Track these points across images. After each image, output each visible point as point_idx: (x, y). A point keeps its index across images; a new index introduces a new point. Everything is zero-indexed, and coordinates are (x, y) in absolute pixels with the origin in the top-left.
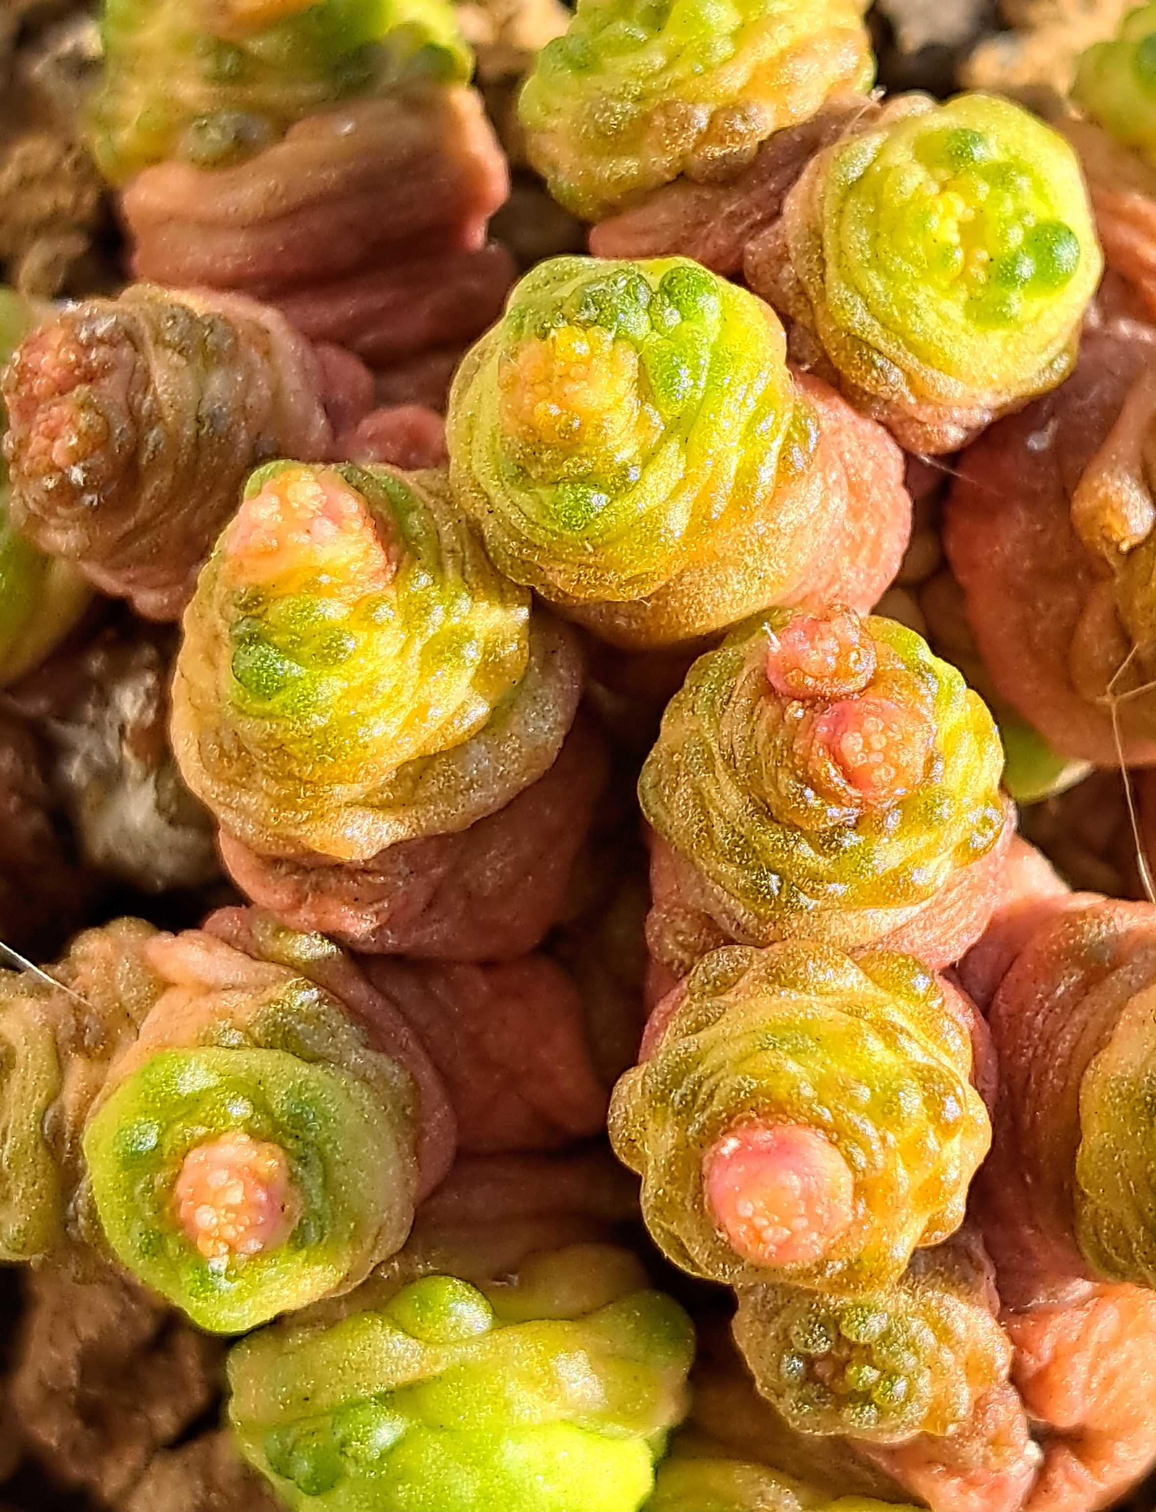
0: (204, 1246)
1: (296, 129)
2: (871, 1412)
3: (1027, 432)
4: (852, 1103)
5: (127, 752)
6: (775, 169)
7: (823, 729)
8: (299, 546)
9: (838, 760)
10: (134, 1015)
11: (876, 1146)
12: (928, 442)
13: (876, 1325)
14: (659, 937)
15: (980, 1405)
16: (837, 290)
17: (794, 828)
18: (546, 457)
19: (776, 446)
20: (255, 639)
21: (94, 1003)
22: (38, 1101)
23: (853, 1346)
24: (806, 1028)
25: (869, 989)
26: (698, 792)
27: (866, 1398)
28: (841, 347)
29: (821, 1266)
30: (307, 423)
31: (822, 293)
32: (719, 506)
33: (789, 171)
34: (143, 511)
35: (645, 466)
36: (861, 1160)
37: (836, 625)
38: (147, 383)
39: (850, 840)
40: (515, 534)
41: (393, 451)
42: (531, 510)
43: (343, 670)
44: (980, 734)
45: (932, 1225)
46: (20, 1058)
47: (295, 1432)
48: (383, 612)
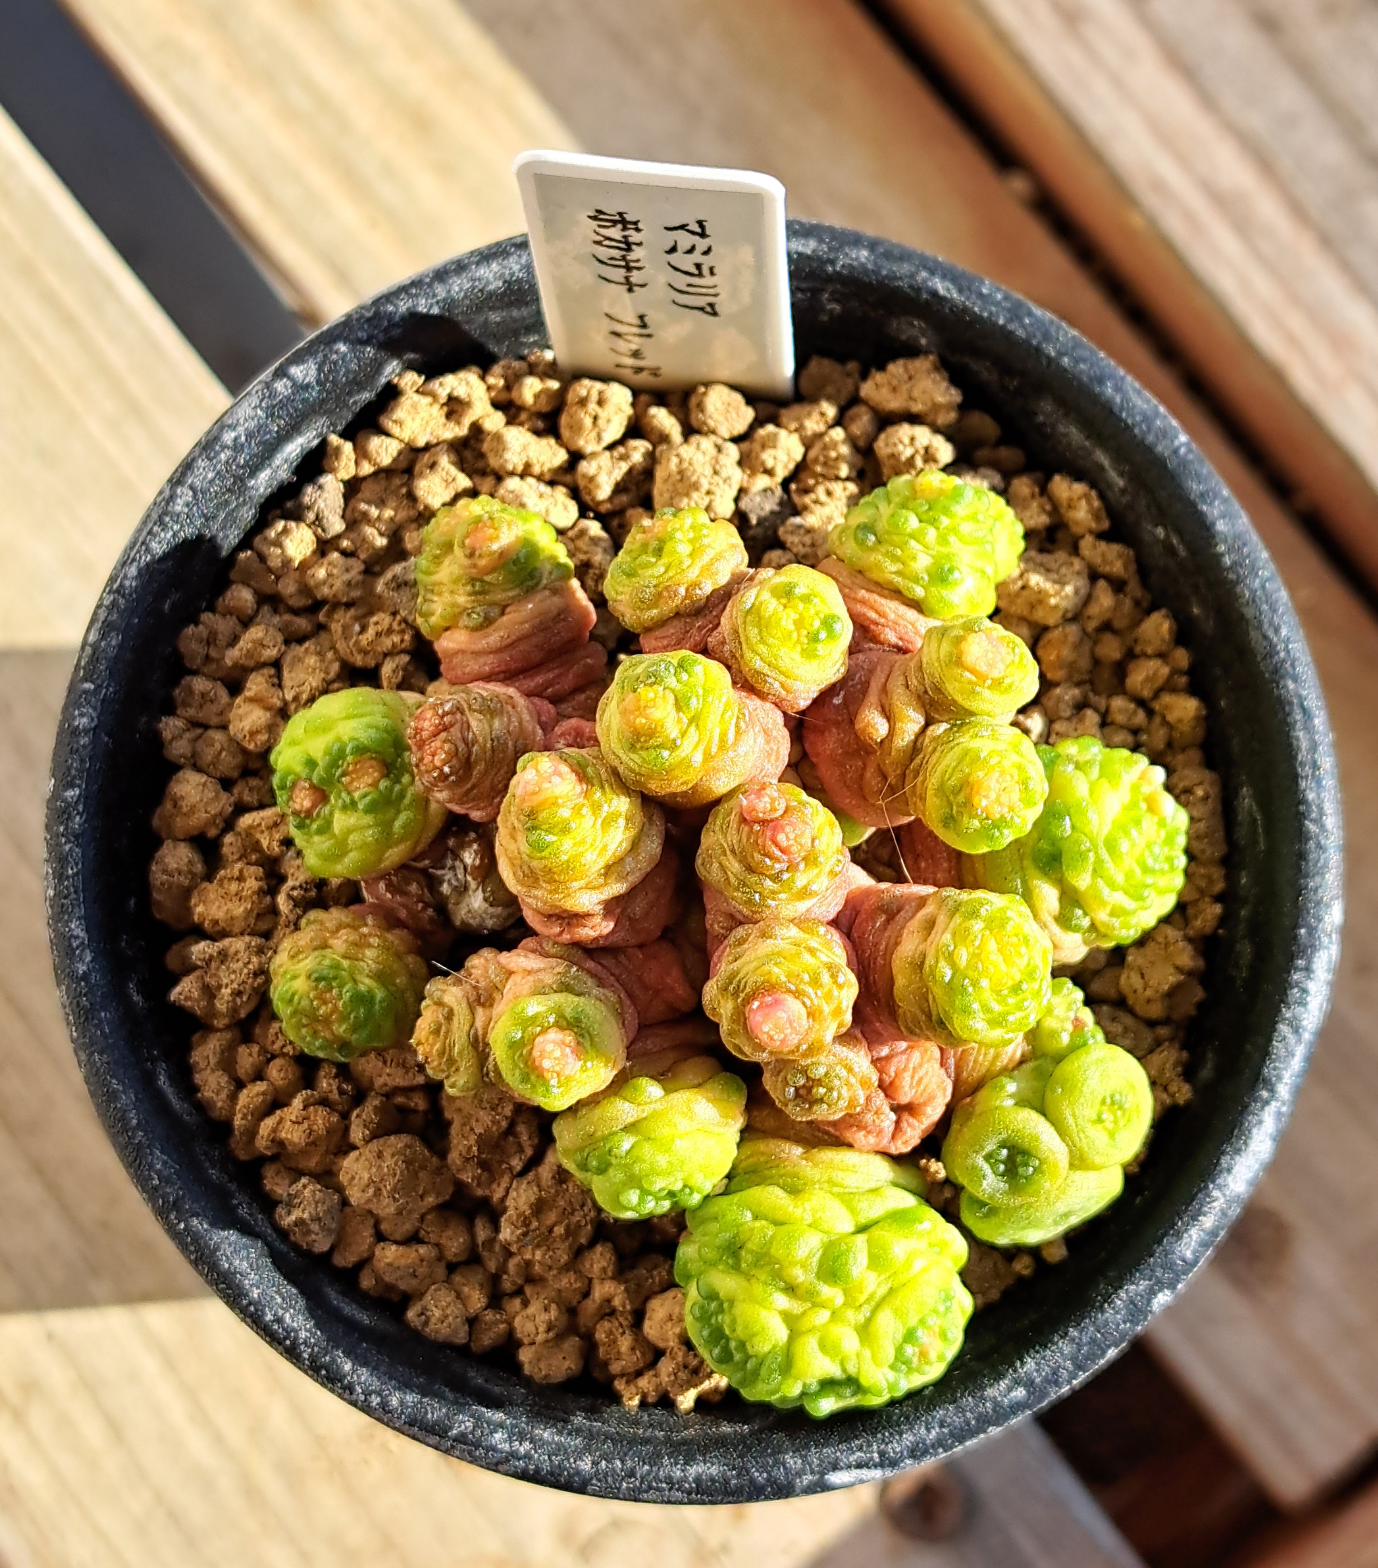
0: (548, 1075)
1: (508, 610)
2: (825, 1106)
3: (832, 697)
4: (802, 981)
5: (469, 878)
6: (715, 606)
7: (769, 833)
8: (547, 789)
9: (777, 845)
10: (500, 986)
11: (813, 996)
12: (793, 708)
13: (822, 1071)
14: (712, 925)
15: (868, 1099)
16: (748, 655)
17: (763, 874)
18: (642, 740)
19: (734, 722)
20: (534, 828)
21: (482, 984)
22: (466, 1028)
23: (813, 1080)
24: (779, 954)
25: (801, 935)
26: (720, 864)
27: (821, 1100)
28: (752, 677)
29: (798, 1047)
30: (534, 733)
31: (742, 656)
32: (714, 750)
33: (721, 607)
34: (473, 780)
35: (683, 737)
36: (808, 1003)
37: (768, 791)
38: (469, 727)
39: (786, 876)
40: (632, 771)
41: (570, 740)
42: (639, 761)
43: (572, 836)
44: (831, 825)
45: (840, 1025)
46: (456, 1012)
47: (587, 1151)
48: (584, 811)
